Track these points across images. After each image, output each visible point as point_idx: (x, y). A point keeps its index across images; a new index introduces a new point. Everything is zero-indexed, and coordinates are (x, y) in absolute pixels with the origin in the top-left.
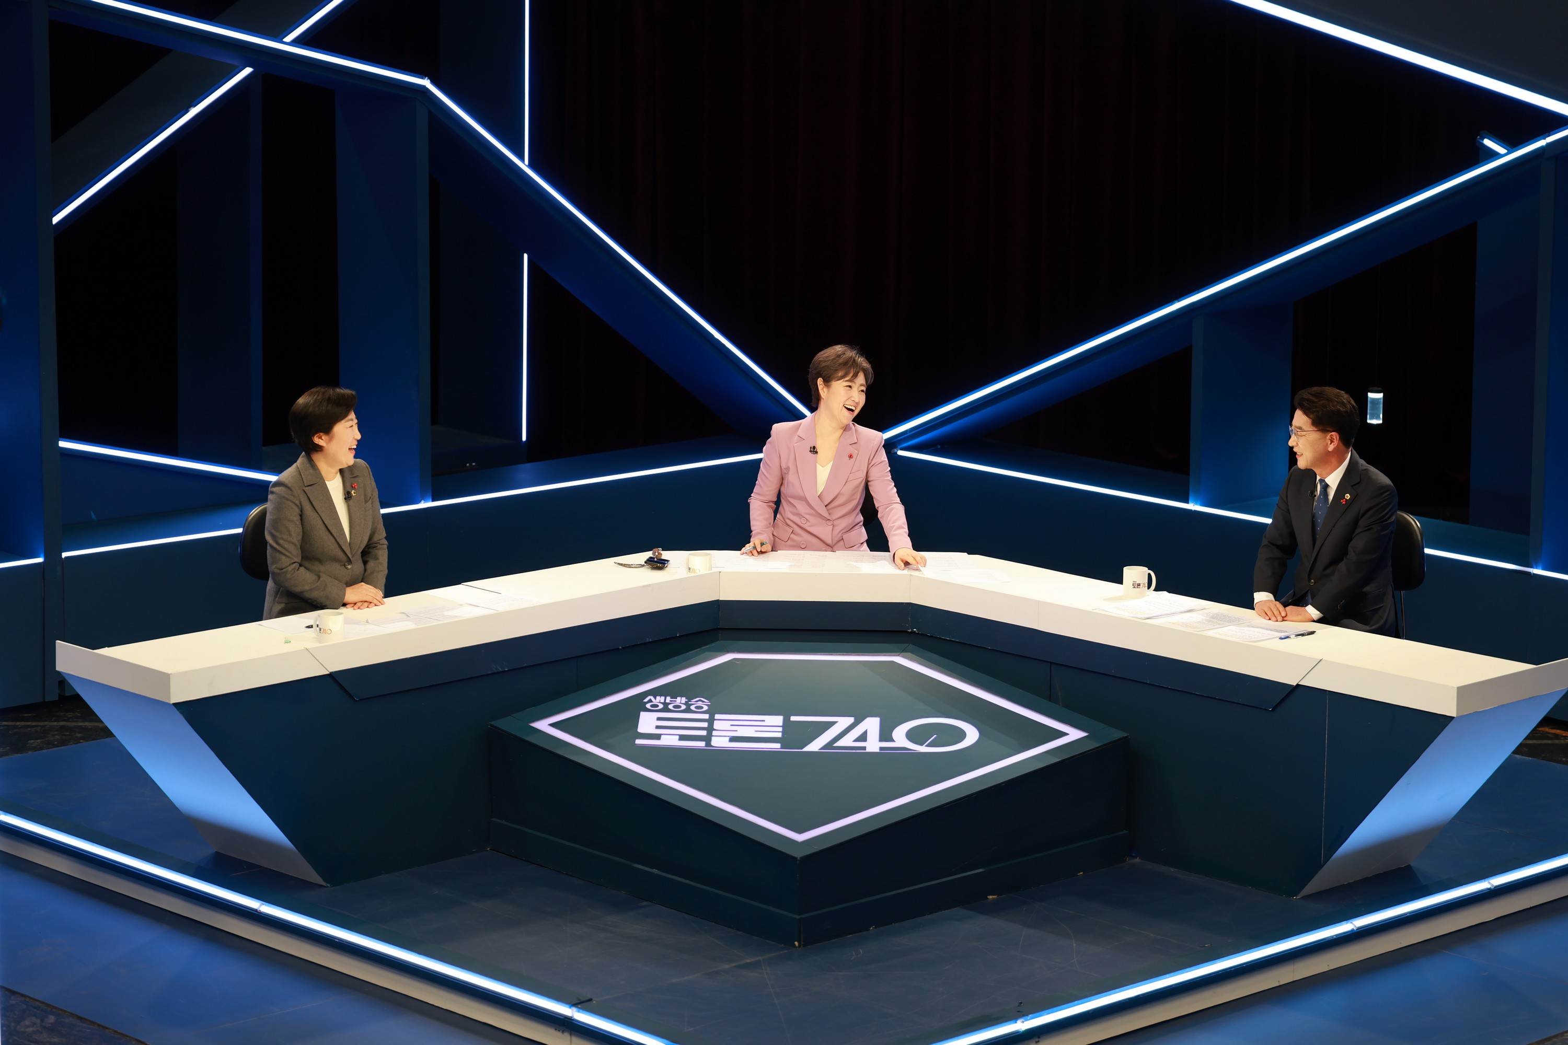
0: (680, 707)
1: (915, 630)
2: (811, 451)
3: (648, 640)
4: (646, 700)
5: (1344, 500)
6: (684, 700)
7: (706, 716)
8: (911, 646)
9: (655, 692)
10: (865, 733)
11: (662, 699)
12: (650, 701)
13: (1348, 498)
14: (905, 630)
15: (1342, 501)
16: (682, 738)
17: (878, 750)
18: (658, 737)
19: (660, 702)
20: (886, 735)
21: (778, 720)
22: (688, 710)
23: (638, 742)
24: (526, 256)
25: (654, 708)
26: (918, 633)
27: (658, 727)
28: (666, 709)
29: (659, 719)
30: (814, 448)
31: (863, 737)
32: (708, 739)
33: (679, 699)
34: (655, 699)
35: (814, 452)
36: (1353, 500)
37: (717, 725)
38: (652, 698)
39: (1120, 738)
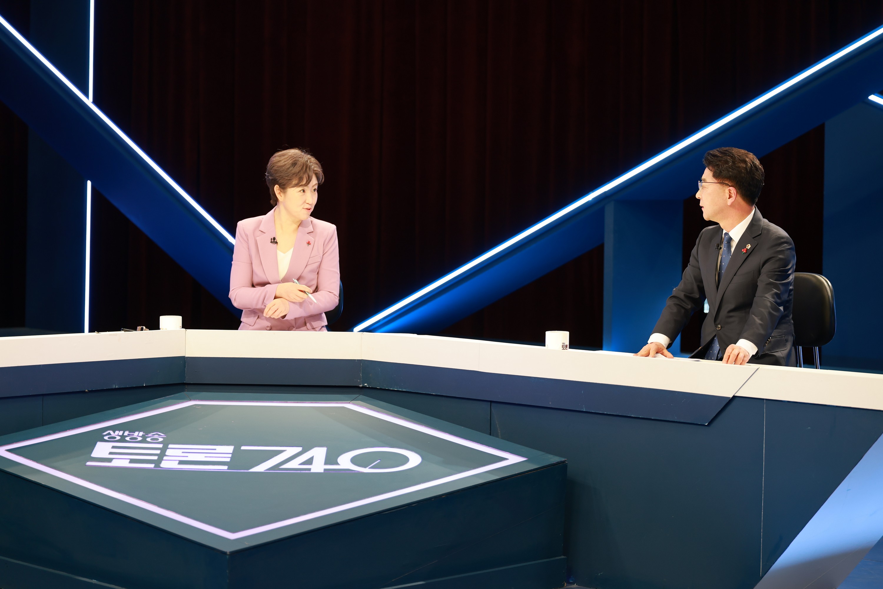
0: (137, 439)
1: (366, 384)
2: (271, 242)
3: (114, 387)
4: (105, 434)
5: (745, 249)
6: (141, 434)
7: (161, 446)
8: (361, 397)
9: (114, 428)
10: (312, 458)
11: (121, 433)
12: (109, 434)
13: (749, 248)
14: (357, 385)
15: (743, 250)
16: (132, 461)
17: (322, 471)
18: (110, 460)
19: (118, 435)
20: (330, 459)
21: (230, 449)
22: (144, 441)
23: (89, 463)
24: (89, 183)
25: (112, 439)
26: (369, 388)
27: (111, 453)
28: (123, 439)
29: (113, 447)
30: (274, 239)
31: (310, 461)
32: (157, 463)
33: (136, 434)
34: (114, 433)
35: (274, 242)
36: (753, 250)
37: (168, 452)
38: (111, 432)
39: (558, 462)
